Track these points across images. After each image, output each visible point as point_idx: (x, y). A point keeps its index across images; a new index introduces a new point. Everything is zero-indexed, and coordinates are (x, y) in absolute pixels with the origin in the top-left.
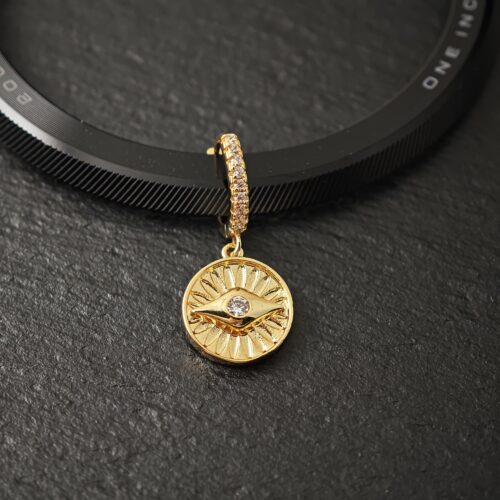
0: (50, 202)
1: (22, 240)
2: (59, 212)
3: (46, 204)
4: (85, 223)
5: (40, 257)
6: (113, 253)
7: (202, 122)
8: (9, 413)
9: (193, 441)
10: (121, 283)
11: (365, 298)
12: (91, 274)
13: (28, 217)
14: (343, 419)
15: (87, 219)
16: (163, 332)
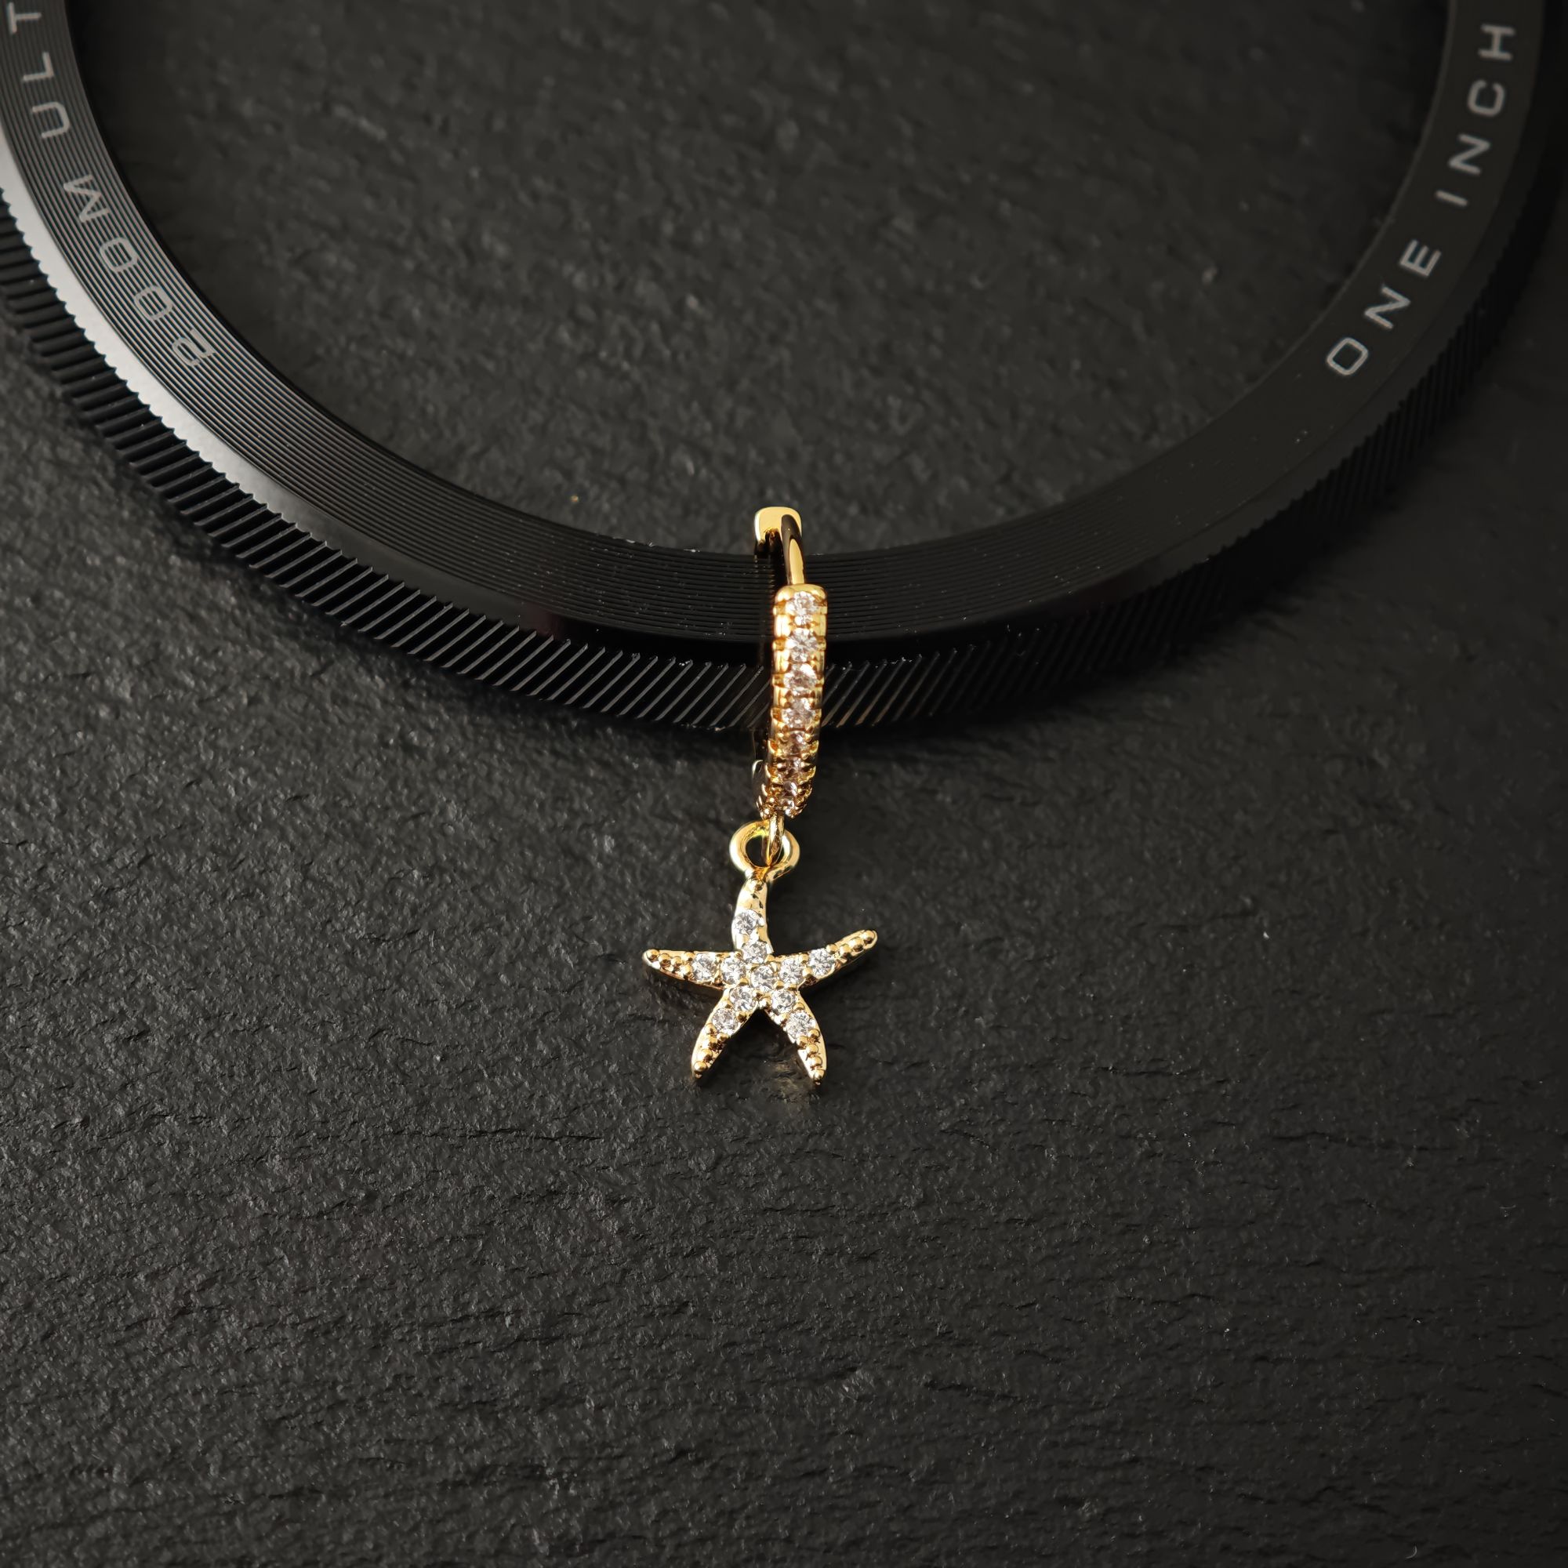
0: (203, 613)
1: (148, 737)
2: (235, 642)
3: (193, 618)
4: (314, 665)
5: (207, 783)
6: (408, 748)
7: (586, 312)
8: (212, 1245)
9: (711, 1259)
10: (444, 834)
11: (1107, 793)
12: (357, 815)
13: (152, 665)
14: (1092, 1148)
15: (315, 651)
16: (580, 963)
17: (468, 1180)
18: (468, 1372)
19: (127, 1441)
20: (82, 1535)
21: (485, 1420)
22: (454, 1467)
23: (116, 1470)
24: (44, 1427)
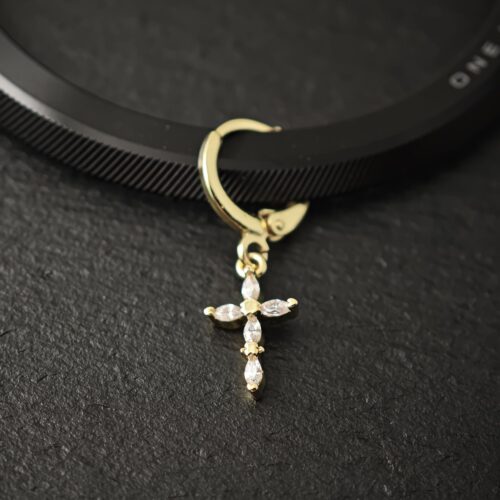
17: (347, 343)
18: (351, 419)
19: (206, 439)
20: (187, 477)
21: (360, 439)
22: (348, 458)
23: (201, 452)
24: (170, 432)
